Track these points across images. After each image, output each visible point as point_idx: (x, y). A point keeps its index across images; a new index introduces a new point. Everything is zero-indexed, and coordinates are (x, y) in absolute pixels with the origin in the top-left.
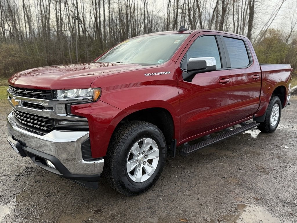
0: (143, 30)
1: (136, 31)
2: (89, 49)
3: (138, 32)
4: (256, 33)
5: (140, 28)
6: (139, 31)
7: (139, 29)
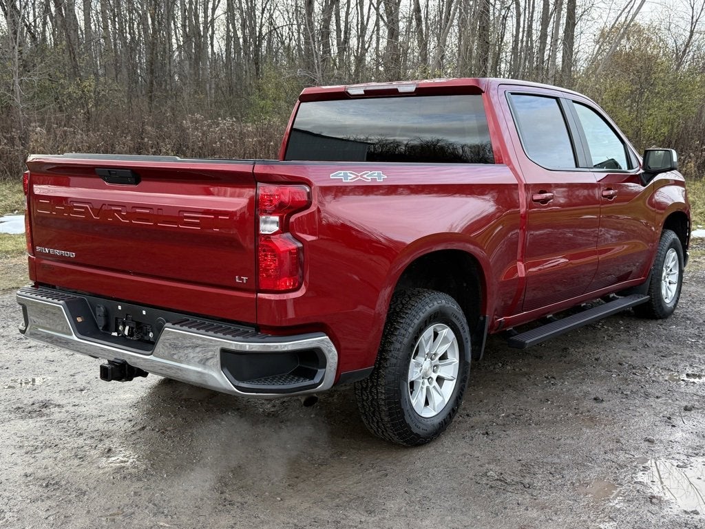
0: (223, 17)
1: (201, 20)
2: (25, 78)
3: (205, 23)
4: (585, 46)
5: (214, 9)
6: (209, 19)
7: (210, 11)
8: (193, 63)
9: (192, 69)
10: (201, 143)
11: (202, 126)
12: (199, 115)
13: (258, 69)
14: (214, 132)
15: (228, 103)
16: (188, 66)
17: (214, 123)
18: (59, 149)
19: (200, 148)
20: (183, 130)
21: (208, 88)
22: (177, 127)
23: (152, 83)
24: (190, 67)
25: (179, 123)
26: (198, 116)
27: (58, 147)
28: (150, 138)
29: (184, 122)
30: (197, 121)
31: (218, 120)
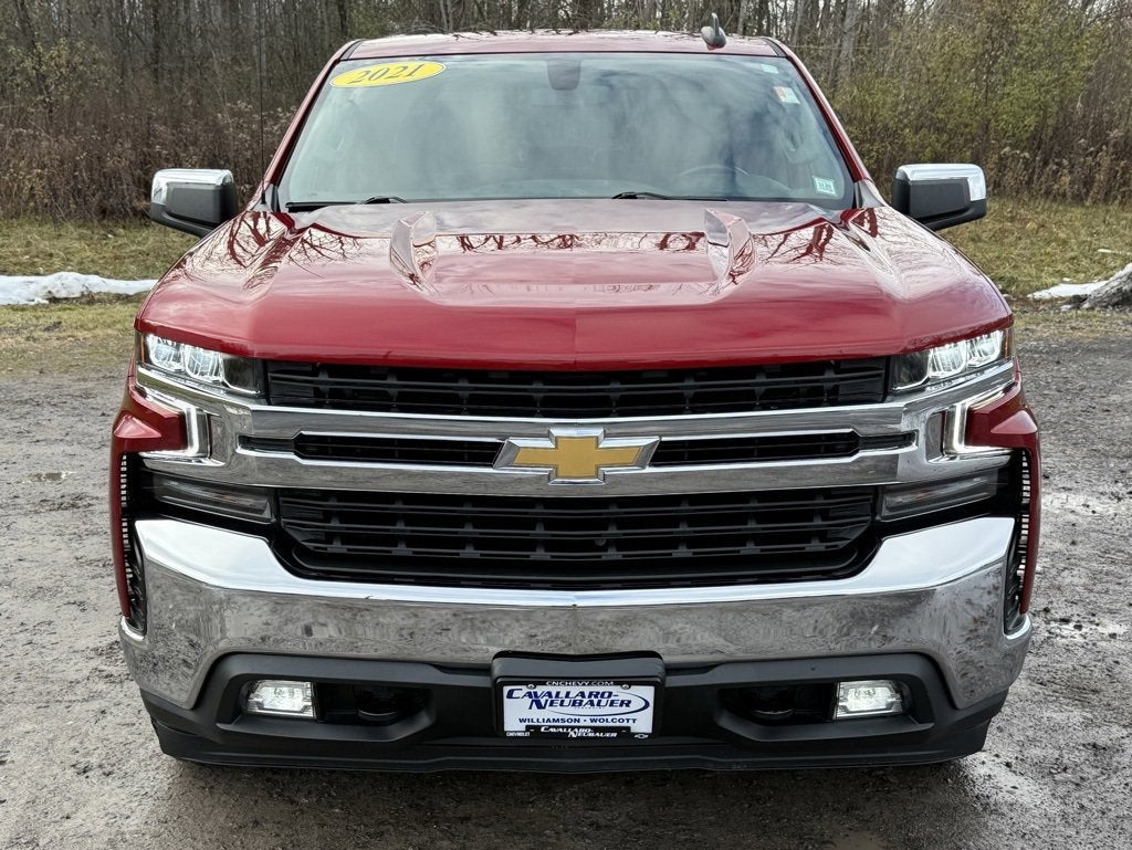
8: (227, 9)
9: (228, 19)
10: (249, 152)
11: (250, 123)
12: (244, 104)
13: (343, 17)
14: (271, 132)
15: (292, 80)
16: (219, 14)
17: (270, 116)
18: (11, 165)
19: (247, 160)
20: (218, 130)
21: (255, 53)
22: (207, 124)
23: (157, 47)
24: (223, 17)
25: (211, 118)
26: (242, 105)
27: (9, 161)
28: (163, 145)
29: (219, 115)
30: (240, 114)
31: (276, 112)
